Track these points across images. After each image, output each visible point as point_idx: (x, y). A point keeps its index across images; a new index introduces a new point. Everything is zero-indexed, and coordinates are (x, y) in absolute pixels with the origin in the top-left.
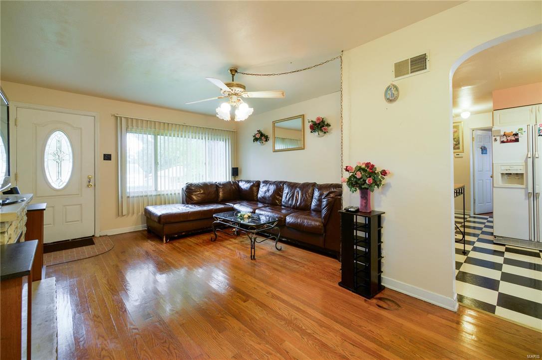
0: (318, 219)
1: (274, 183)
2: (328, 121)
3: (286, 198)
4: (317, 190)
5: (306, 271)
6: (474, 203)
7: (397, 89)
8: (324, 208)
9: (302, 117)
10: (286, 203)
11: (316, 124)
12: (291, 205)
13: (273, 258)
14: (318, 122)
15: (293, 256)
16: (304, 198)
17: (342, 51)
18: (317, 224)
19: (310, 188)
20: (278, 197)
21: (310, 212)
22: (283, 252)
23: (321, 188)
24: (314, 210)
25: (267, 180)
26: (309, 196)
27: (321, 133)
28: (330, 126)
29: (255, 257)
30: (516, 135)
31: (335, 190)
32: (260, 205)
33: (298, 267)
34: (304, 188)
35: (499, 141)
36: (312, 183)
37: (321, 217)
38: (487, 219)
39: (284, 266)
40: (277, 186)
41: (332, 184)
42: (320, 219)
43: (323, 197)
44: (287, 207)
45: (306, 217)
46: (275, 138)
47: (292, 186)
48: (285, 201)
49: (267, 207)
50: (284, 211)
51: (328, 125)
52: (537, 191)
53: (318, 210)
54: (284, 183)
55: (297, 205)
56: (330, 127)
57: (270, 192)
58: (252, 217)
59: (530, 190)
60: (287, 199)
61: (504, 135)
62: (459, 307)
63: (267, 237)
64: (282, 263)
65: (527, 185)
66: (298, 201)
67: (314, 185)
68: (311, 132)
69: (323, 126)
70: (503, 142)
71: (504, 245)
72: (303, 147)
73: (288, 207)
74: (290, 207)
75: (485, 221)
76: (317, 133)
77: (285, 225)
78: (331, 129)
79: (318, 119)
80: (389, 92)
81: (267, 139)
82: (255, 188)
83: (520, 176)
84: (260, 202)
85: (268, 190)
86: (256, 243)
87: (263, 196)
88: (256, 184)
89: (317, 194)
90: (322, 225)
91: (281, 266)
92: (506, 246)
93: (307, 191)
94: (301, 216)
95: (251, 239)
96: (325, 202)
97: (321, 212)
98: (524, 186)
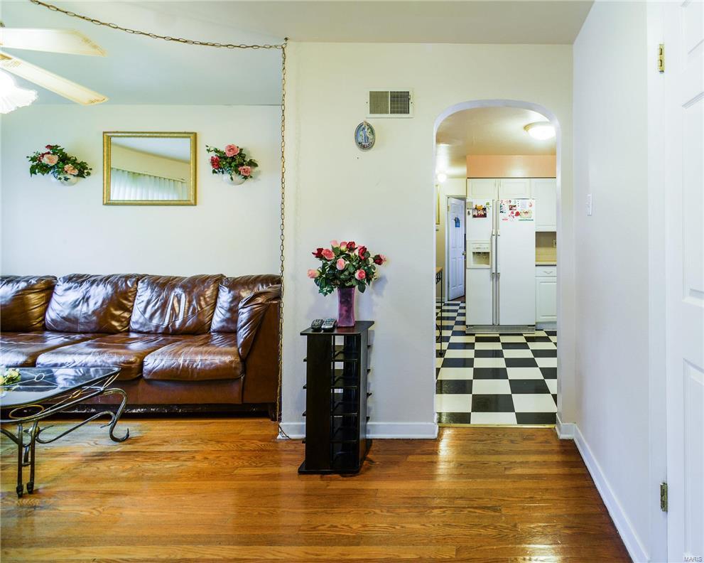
0: (229, 349)
1: (105, 280)
2: (253, 155)
3: (145, 311)
4: (227, 289)
5: (199, 465)
6: (448, 286)
7: (372, 132)
8: (242, 327)
9: (194, 137)
10: (143, 325)
11: (225, 158)
12: (157, 327)
13: (102, 466)
14: (230, 154)
15: (165, 441)
16: (194, 309)
17: (286, 39)
18: (227, 359)
19: (208, 287)
20: (118, 313)
21: (210, 337)
22: (136, 441)
23: (235, 284)
24: (219, 332)
25: (82, 273)
26: (206, 302)
27: (237, 178)
28: (256, 165)
29: (36, 486)
30: (484, 209)
31: (265, 288)
32: (54, 340)
33: (177, 464)
34: (194, 286)
35: (471, 215)
36: (213, 277)
37: (235, 345)
38: (458, 305)
39: (139, 478)
40: (115, 286)
41: (259, 277)
42: (234, 349)
43: (241, 305)
44: (144, 334)
45: (201, 349)
46: (110, 169)
47: (163, 284)
48: (141, 320)
49: (79, 341)
50: (136, 346)
51: (253, 164)
52: (498, 272)
53: (228, 332)
54: (139, 278)
55: (174, 325)
56: (257, 169)
57: (92, 302)
58: (23, 379)
59: (494, 272)
60: (147, 315)
61: (476, 208)
62: (439, 430)
63: (84, 417)
64: (131, 469)
65: (492, 266)
66: (177, 316)
67: (219, 280)
68: (214, 172)
69: (242, 165)
70: (474, 216)
71: (474, 335)
72: (193, 202)
73: (148, 333)
74: (155, 333)
75: (457, 308)
76: (227, 177)
77: (142, 376)
78: (259, 172)
79: (231, 148)
80: (361, 133)
81: (82, 170)
82: (34, 298)
83: (487, 254)
84: (54, 331)
85: (86, 299)
86: (38, 445)
87: (65, 314)
88: (41, 285)
89: (225, 297)
90: (239, 360)
91: (128, 480)
92: (476, 335)
93: (202, 294)
94: (186, 349)
95: (19, 442)
96: (244, 315)
97: (235, 332)
98: (489, 266)
